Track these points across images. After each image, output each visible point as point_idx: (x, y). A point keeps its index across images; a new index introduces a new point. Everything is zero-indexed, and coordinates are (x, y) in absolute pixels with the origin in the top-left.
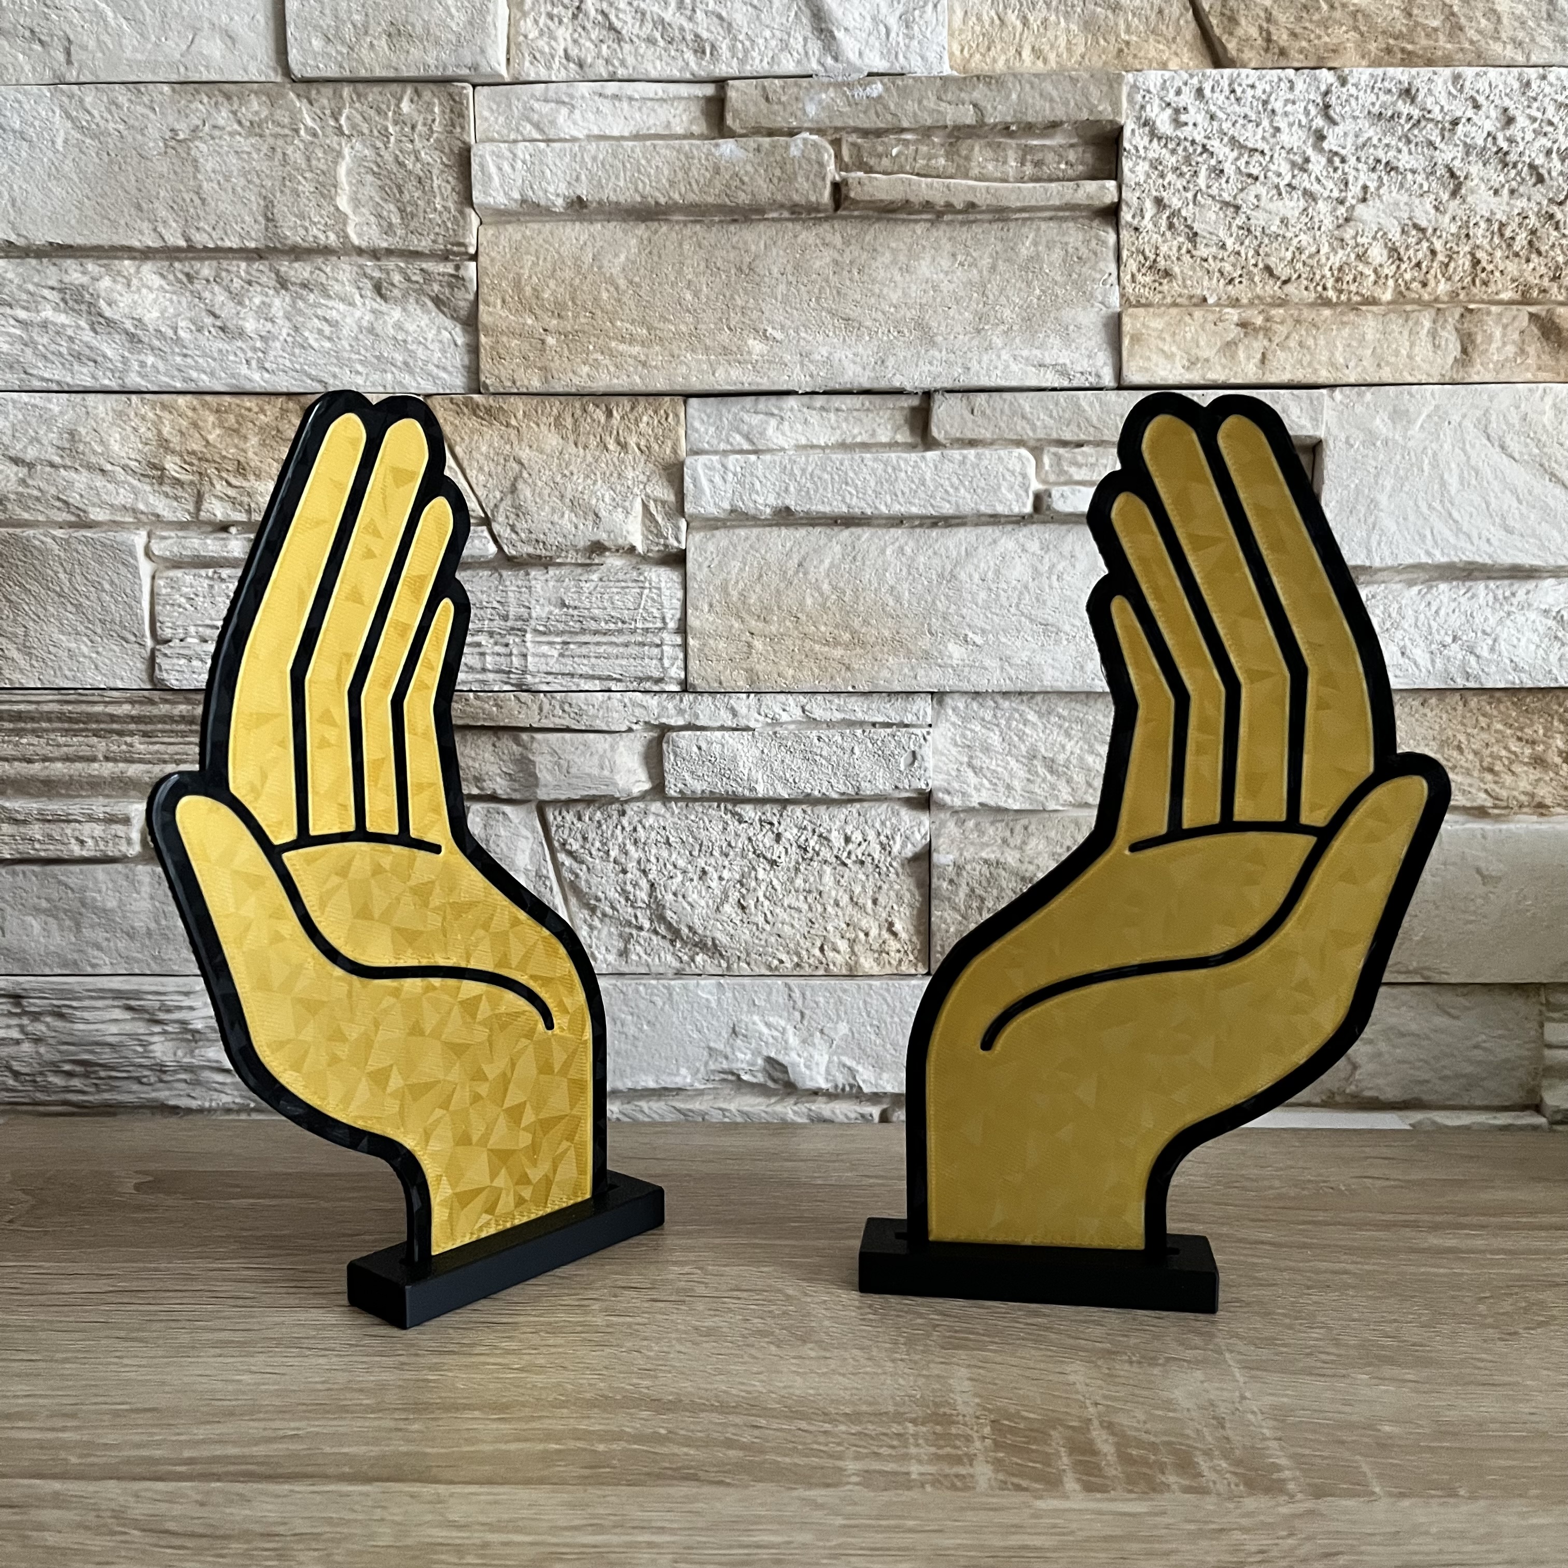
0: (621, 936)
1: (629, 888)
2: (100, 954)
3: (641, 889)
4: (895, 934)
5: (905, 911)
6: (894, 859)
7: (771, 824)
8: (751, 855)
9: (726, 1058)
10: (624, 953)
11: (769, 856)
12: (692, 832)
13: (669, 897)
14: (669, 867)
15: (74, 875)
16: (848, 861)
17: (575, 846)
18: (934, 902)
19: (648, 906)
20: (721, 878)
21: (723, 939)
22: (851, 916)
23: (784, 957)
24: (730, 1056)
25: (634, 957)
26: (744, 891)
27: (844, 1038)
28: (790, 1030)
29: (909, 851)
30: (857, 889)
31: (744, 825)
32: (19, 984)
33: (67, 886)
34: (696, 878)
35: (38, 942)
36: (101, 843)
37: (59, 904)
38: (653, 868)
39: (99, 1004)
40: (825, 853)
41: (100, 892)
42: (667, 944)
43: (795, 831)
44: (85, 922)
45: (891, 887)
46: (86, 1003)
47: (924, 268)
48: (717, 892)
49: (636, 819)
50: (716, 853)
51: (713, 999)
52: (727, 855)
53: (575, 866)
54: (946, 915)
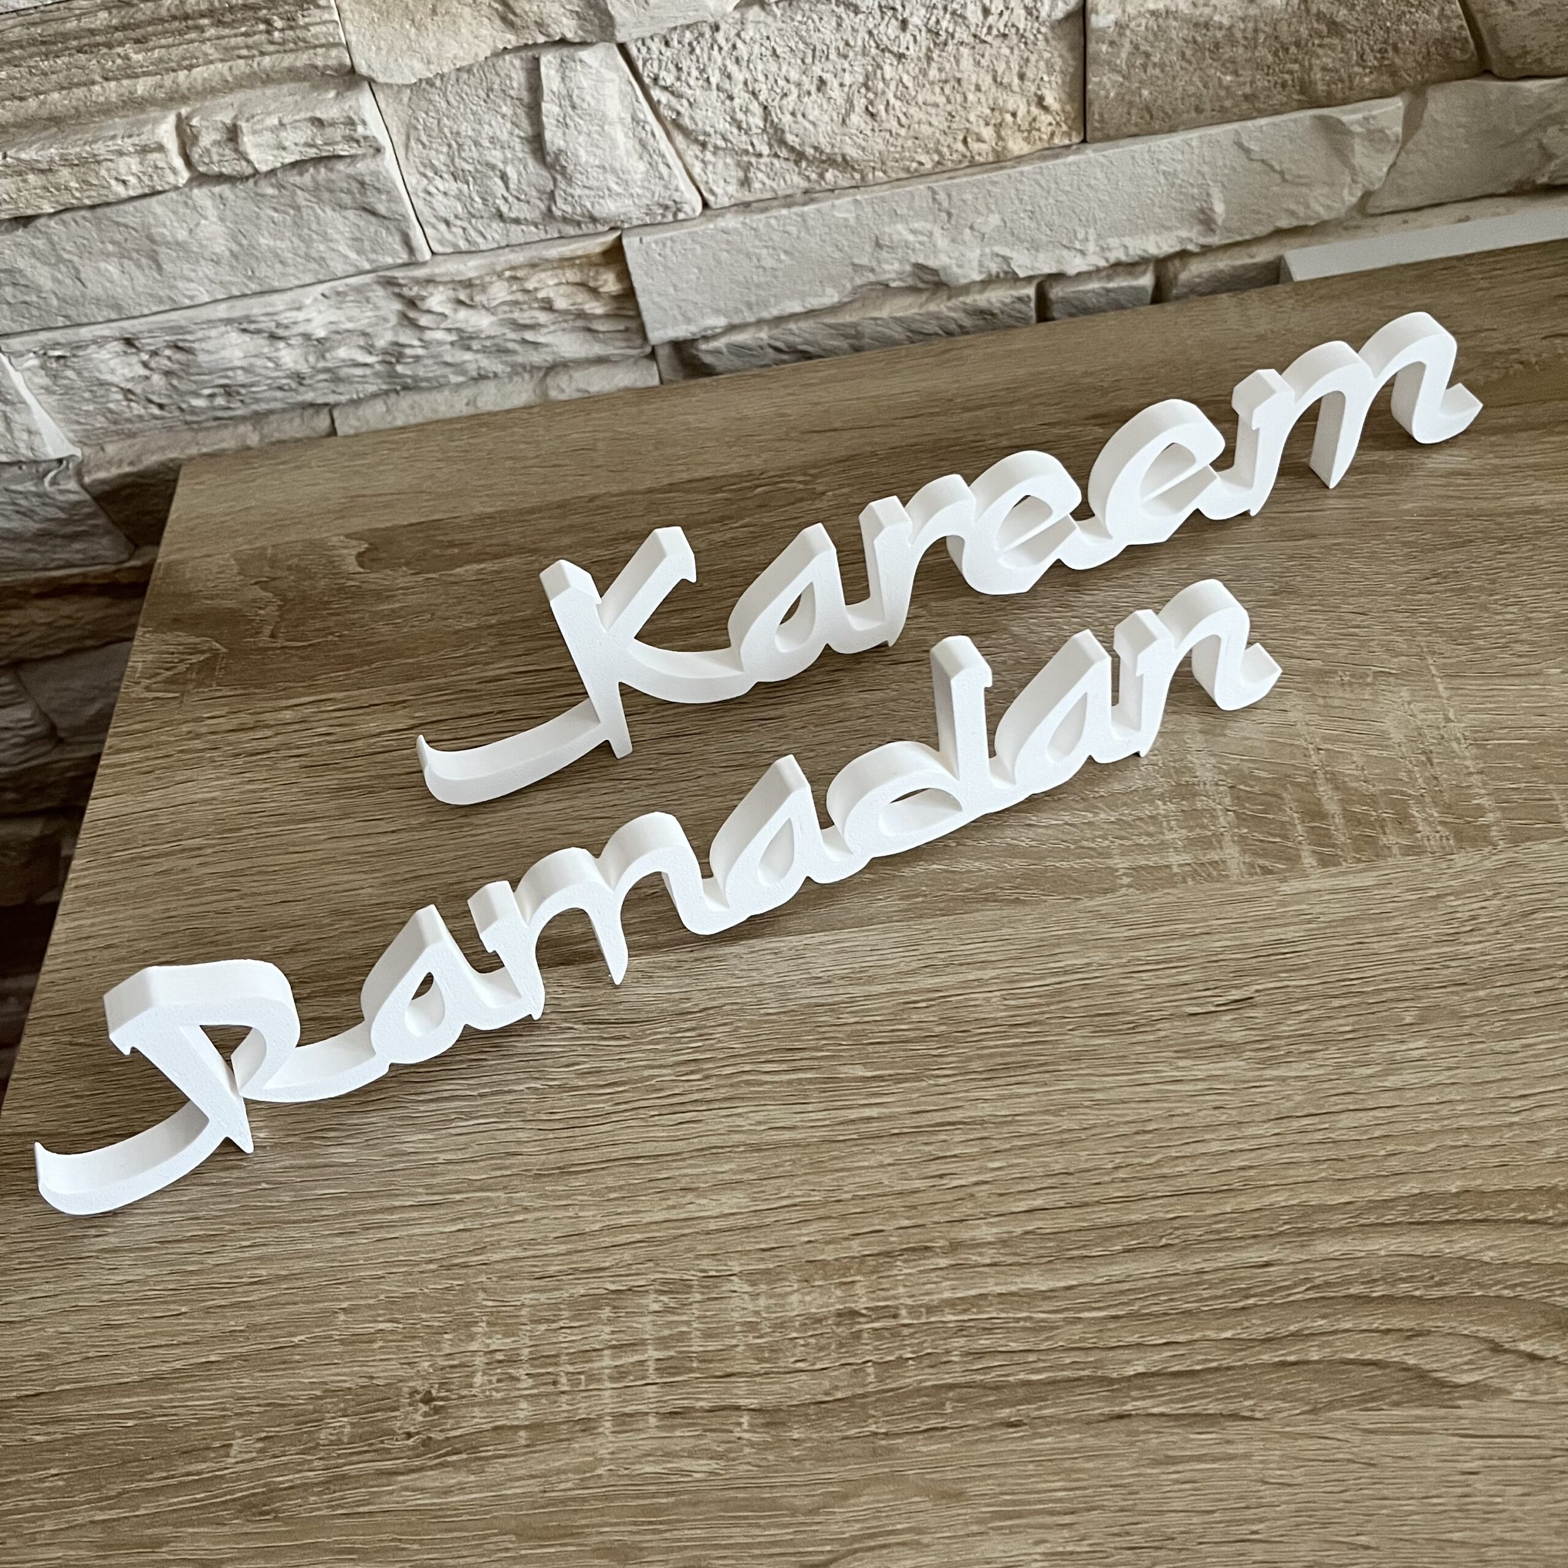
0: (738, 164)
1: (740, 116)
2: (193, 285)
3: (753, 115)
4: (1046, 109)
5: (1057, 78)
6: (1043, 23)
7: (894, 9)
8: (874, 51)
9: (872, 270)
10: (745, 182)
11: (895, 49)
12: (801, 38)
13: (787, 119)
14: (781, 82)
15: (129, 214)
16: (989, 39)
17: (669, 78)
18: (1091, 69)
19: (764, 130)
20: (842, 85)
21: (852, 152)
22: (995, 100)
23: (923, 158)
24: (878, 270)
25: (757, 185)
26: (871, 95)
27: (997, 228)
28: (937, 232)
29: (1059, 13)
30: (1001, 67)
31: (861, 16)
32: (122, 328)
33: (126, 226)
34: (813, 89)
35: (122, 286)
36: (145, 179)
37: (129, 245)
38: (763, 88)
39: (213, 333)
40: (962, 34)
41: (165, 226)
42: (791, 165)
43: (923, 11)
44: (162, 258)
45: (1041, 57)
46: (200, 334)
48: (840, 101)
49: (733, 32)
50: (833, 56)
51: (851, 216)
52: (845, 57)
53: (674, 101)
54: (1105, 79)
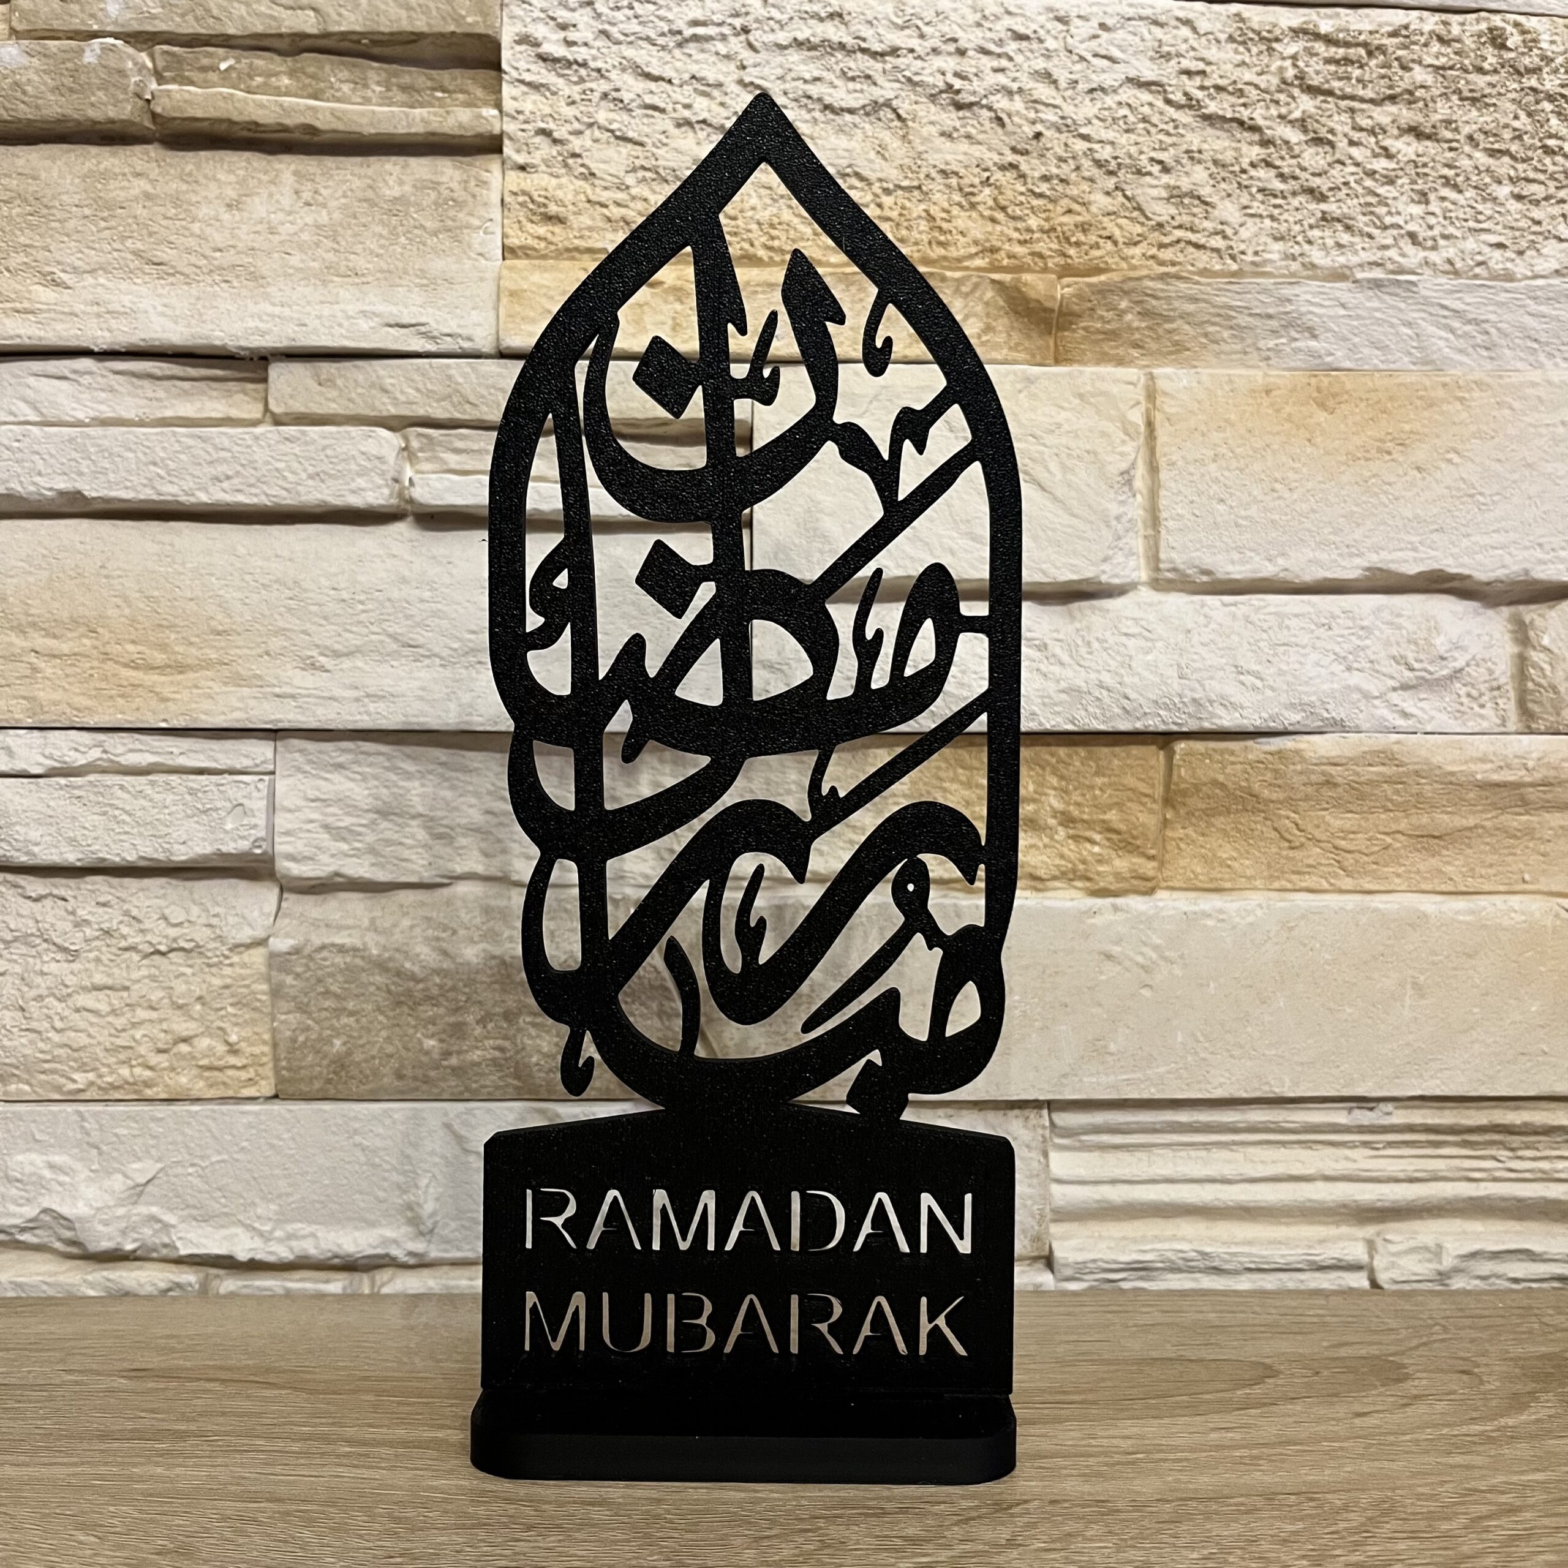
47: (258, 207)
